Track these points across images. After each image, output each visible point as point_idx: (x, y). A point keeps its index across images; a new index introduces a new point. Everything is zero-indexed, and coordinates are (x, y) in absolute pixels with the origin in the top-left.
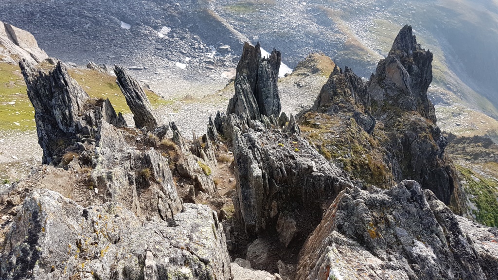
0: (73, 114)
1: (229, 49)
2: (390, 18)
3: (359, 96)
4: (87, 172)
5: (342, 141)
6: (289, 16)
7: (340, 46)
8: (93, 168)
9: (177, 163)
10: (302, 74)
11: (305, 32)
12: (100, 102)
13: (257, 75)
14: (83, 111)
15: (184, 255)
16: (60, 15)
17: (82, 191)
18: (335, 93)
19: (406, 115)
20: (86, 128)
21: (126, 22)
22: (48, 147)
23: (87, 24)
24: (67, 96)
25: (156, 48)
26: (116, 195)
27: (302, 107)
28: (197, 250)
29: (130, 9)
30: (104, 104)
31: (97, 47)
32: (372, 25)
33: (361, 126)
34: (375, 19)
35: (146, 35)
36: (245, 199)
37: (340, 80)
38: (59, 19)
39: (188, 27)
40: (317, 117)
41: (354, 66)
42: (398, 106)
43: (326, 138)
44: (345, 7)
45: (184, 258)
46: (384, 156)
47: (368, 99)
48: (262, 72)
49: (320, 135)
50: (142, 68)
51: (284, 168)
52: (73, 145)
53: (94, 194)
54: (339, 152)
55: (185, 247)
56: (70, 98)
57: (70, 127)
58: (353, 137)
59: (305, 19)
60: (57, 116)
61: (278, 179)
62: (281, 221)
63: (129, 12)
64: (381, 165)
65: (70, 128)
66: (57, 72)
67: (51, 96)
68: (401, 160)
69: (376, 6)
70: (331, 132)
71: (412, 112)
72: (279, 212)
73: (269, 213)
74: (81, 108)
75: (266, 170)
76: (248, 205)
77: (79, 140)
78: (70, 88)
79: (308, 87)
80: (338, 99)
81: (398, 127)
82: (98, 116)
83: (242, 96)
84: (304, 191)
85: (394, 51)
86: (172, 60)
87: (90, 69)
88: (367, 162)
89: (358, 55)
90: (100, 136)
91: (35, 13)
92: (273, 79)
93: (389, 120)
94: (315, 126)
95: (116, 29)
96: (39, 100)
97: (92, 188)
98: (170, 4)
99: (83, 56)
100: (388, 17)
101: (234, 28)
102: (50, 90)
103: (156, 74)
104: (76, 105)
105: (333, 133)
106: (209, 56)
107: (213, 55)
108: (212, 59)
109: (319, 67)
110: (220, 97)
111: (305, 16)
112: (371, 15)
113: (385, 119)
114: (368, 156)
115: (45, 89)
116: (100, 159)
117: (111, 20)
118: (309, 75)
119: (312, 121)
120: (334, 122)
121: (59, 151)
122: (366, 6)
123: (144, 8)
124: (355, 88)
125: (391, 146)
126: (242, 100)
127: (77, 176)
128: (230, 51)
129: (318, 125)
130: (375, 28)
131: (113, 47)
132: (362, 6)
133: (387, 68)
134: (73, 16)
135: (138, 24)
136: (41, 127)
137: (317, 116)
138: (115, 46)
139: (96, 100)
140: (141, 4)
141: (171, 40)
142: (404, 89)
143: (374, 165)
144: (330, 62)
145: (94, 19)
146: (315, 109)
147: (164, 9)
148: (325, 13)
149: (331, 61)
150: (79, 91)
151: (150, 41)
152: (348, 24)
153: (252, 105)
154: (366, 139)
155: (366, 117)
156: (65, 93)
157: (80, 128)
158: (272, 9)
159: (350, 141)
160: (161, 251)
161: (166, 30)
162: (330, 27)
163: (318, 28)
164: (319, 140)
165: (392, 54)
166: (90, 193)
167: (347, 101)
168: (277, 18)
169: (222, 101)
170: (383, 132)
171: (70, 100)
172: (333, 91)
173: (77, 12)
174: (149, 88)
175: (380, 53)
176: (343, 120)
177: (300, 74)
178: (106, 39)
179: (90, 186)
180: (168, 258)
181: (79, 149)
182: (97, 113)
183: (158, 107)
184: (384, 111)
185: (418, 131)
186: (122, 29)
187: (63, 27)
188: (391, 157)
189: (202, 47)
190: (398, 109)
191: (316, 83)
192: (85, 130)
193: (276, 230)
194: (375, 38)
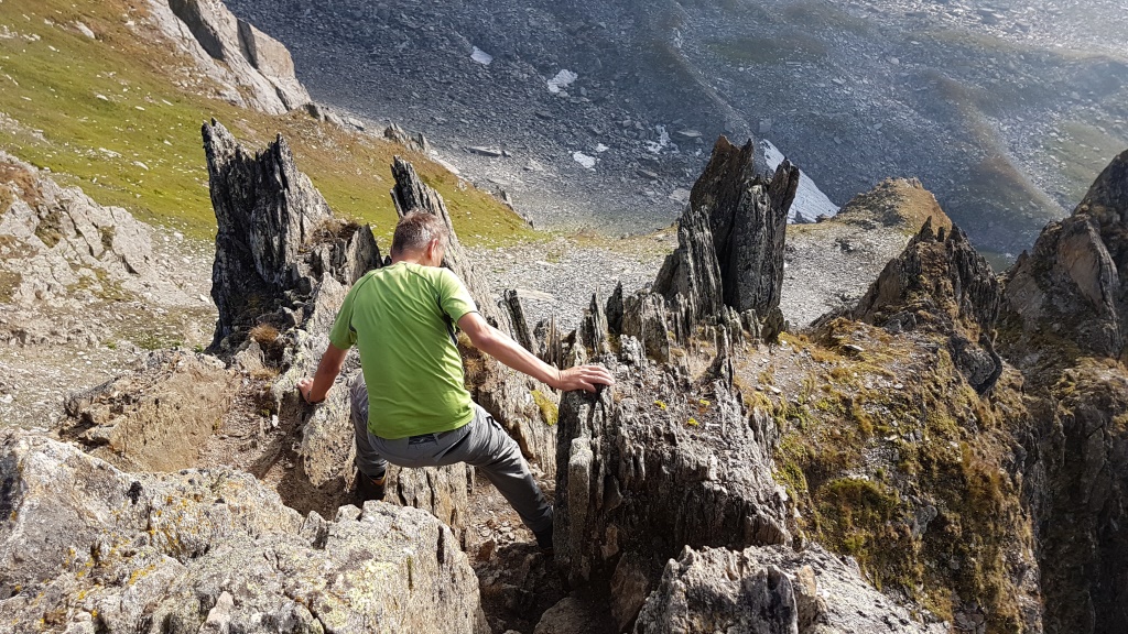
0: (287, 248)
1: (699, 140)
2: (1102, 123)
3: (973, 301)
4: (267, 379)
5: (906, 399)
6: (852, 84)
7: (965, 172)
8: (281, 372)
9: (481, 388)
10: (858, 223)
11: (884, 126)
12: (348, 230)
13: (734, 214)
14: (309, 243)
15: (294, 616)
16: (352, 16)
17: (246, 416)
18: (915, 285)
19: (1090, 365)
20: (307, 280)
21: (485, 49)
22: (227, 305)
23: (402, 41)
24: (282, 209)
25: (537, 115)
26: (312, 437)
27: (843, 299)
28: (327, 609)
29: (498, 21)
30: (356, 234)
31: (414, 93)
32: (1054, 134)
33: (963, 373)
34: (1064, 121)
35: (521, 83)
36: (559, 506)
37: (933, 256)
38: (348, 24)
39: (617, 77)
40: (858, 332)
41: (991, 224)
42: (1074, 339)
43: (870, 385)
44: (993, 81)
45: (294, 622)
46: (1006, 454)
47: (995, 311)
48: (745, 209)
49: (856, 374)
50: (499, 152)
51: (642, 460)
52: (274, 311)
53: (269, 427)
54: (895, 423)
55: (306, 600)
56: (287, 213)
57: (276, 272)
58: (937, 396)
59: (889, 96)
60: (254, 245)
61: (627, 481)
62: (622, 571)
63: (495, 28)
64: (993, 473)
65: (276, 276)
66: (271, 157)
67: (251, 204)
68: (1057, 470)
69: (1072, 89)
70: (883, 374)
71: (1107, 360)
72: (621, 551)
73: (598, 548)
74: (309, 237)
75: (604, 454)
76: (564, 520)
77: (288, 303)
78: (292, 192)
79: (867, 255)
80: (917, 300)
81: (1064, 390)
82: (337, 259)
83: (689, 255)
84: (678, 518)
85: (1090, 205)
86: (567, 145)
87: (390, 138)
88: (959, 460)
89: (1005, 200)
90: (314, 309)
91: (302, 6)
92: (770, 228)
93: (1043, 369)
94: (849, 352)
95: (461, 62)
96: (226, 207)
97: (268, 413)
98: (587, 23)
99: (382, 108)
100: (1099, 118)
101: (719, 94)
102: (251, 191)
103: (526, 169)
104: (298, 230)
105: (887, 377)
106: (651, 149)
107: (659, 147)
108: (656, 155)
109: (903, 212)
110: (659, 245)
111: (892, 88)
112: (1055, 110)
113: (1033, 365)
114: (964, 447)
115: (241, 188)
116: (300, 356)
117: (452, 40)
118: (874, 227)
119: (844, 340)
120: (897, 352)
121: (246, 318)
122: (1047, 86)
123: (528, 24)
124: (966, 279)
125: (1032, 431)
126: (687, 265)
127: (246, 382)
128: (700, 145)
129: (858, 351)
130: (1061, 140)
131: (446, 98)
132: (1035, 85)
133: (1062, 245)
134: (376, 21)
135: (508, 57)
136: (221, 261)
137: (859, 329)
138: (450, 97)
139: (344, 225)
140: (522, 14)
141: (572, 101)
142: (1096, 301)
143: (977, 471)
144: (932, 206)
145: (417, 33)
146: (859, 312)
147: (569, 32)
148: (944, 90)
149: (934, 203)
150: (312, 202)
151: (528, 97)
152: (993, 123)
153: (708, 278)
154: (970, 404)
155: (980, 352)
156: (280, 202)
157: (295, 278)
158: (815, 62)
159: (928, 404)
160: (254, 596)
161: (566, 77)
162: (946, 124)
163: (918, 122)
164: (850, 386)
165: (1083, 211)
166: (262, 423)
167: (939, 306)
168: (823, 85)
169: (660, 253)
170: (1019, 396)
171: (286, 217)
172: (909, 278)
173: (387, 14)
174: (505, 199)
175: (1062, 203)
176: (918, 351)
177: (853, 222)
178: (435, 81)
179: (264, 408)
180: (261, 614)
181: (283, 322)
182: (338, 253)
183: (516, 244)
184: (1036, 346)
185: (1112, 409)
186: (473, 63)
187: (353, 41)
188: (1024, 458)
189: (638, 125)
190: (1073, 348)
191: (889, 248)
192: (303, 284)
193: (610, 589)
194: (1057, 166)
